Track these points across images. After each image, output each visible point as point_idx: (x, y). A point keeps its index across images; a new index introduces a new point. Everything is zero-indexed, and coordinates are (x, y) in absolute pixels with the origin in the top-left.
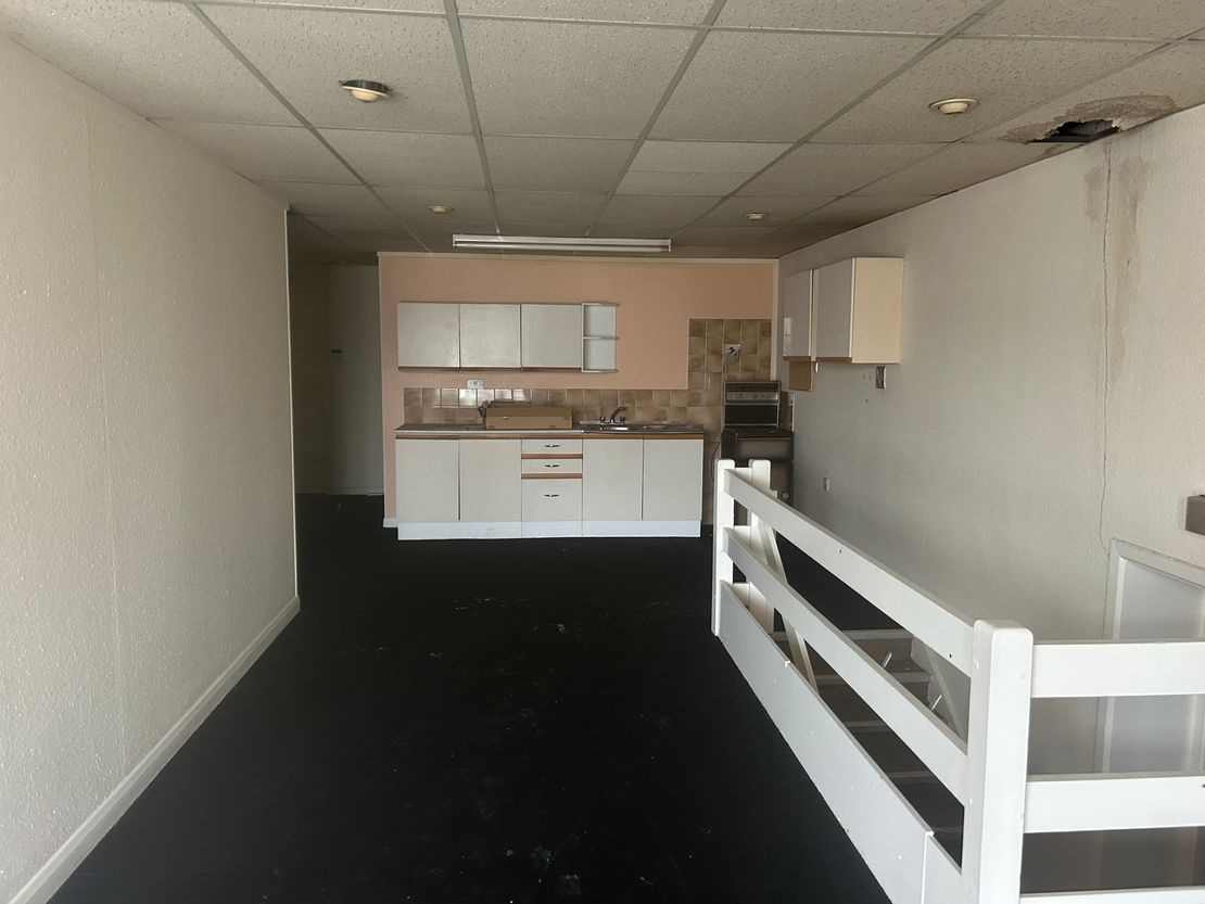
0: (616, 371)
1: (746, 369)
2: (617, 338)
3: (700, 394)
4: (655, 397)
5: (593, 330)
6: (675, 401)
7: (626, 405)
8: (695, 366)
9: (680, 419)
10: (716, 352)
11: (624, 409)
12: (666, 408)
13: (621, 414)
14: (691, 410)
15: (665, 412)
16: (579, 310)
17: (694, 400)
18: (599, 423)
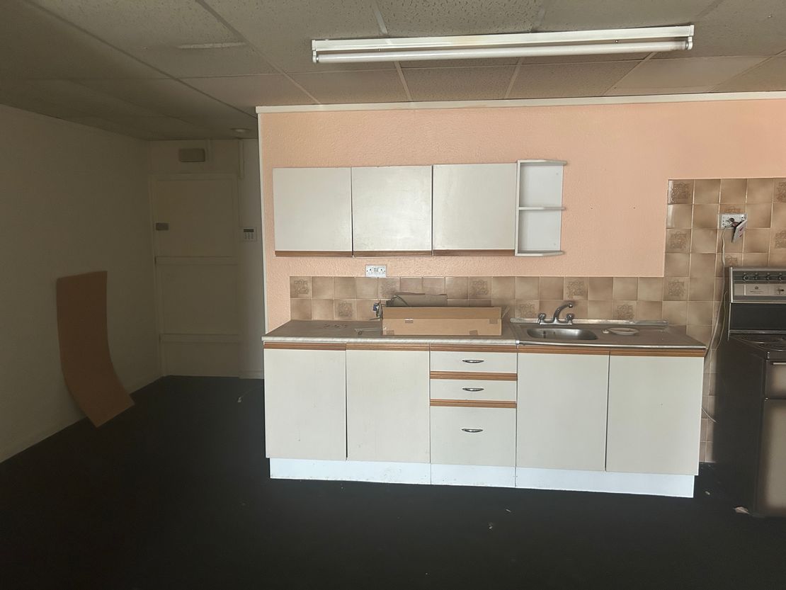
0: (562, 252)
1: (753, 249)
2: (564, 209)
3: (683, 284)
4: (617, 287)
5: (531, 198)
6: (645, 293)
7: (575, 298)
8: (675, 245)
9: (651, 318)
10: (708, 226)
11: (572, 304)
12: (633, 303)
13: (567, 311)
14: (668, 305)
15: (630, 307)
16: (512, 170)
17: (673, 292)
18: (536, 321)
